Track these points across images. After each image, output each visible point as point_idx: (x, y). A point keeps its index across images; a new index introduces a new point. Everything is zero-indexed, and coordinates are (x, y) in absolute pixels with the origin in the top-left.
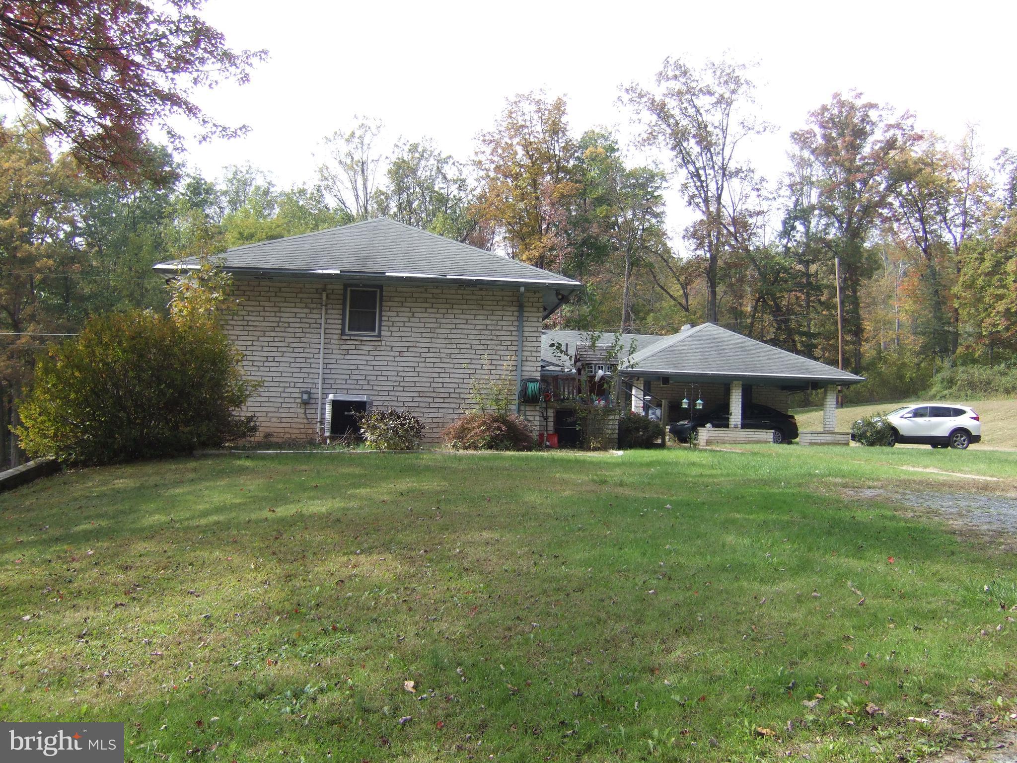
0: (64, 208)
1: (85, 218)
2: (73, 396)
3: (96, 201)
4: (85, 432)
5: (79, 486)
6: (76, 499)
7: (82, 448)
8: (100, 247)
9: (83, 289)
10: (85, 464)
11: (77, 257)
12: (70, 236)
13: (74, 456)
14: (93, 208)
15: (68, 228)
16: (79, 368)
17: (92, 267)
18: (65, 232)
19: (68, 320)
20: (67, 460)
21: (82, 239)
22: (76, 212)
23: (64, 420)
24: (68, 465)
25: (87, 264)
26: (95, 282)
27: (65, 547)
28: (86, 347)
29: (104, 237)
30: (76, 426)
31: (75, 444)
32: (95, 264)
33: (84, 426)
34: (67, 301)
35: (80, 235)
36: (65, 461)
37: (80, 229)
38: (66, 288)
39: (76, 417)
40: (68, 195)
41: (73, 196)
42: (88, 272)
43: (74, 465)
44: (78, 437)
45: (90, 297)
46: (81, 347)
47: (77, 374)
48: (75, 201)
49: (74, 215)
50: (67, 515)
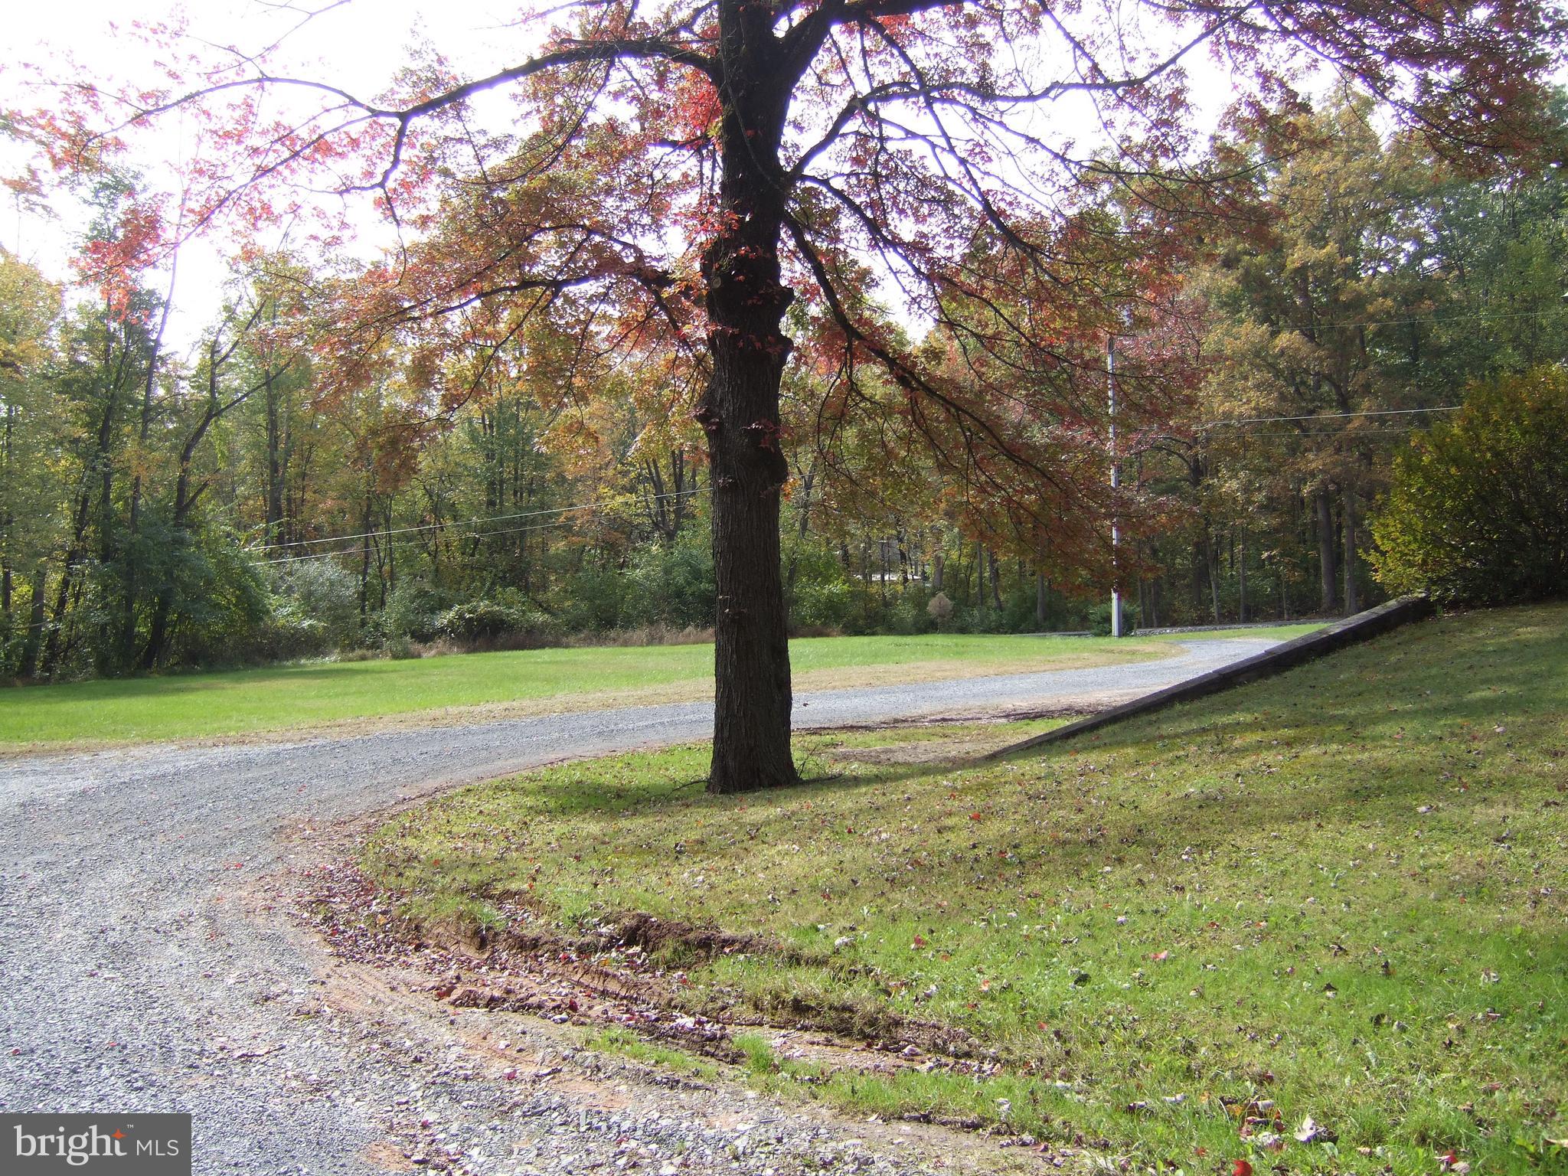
0: (1401, 218)
1: (1436, 228)
2: (1448, 504)
3: (1451, 198)
4: (1468, 556)
5: (1465, 636)
6: (1462, 655)
7: (1465, 580)
8: (1461, 269)
9: (1439, 338)
10: (1469, 605)
11: (1426, 289)
12: (1416, 258)
13: (1453, 592)
14: (1446, 210)
15: (1409, 247)
16: (1455, 461)
17: (1451, 301)
18: (1408, 255)
19: (1419, 387)
20: (1444, 599)
21: (1432, 261)
22: (1423, 218)
23: (1437, 541)
24: (1444, 606)
25: (1443, 298)
26: (1458, 324)
27: (1459, 720)
28: (1466, 430)
29: (1468, 253)
30: (1455, 548)
31: (1454, 574)
32: (1455, 296)
33: (1467, 547)
34: (1415, 359)
35: (1430, 255)
36: (1440, 600)
37: (1430, 245)
38: (1414, 339)
39: (1453, 535)
40: (1406, 196)
41: (1416, 196)
42: (1446, 312)
43: (1454, 605)
44: (1457, 564)
45: (1451, 348)
46: (1456, 431)
47: (1453, 470)
48: (1419, 203)
49: (1419, 227)
50: (1453, 677)
